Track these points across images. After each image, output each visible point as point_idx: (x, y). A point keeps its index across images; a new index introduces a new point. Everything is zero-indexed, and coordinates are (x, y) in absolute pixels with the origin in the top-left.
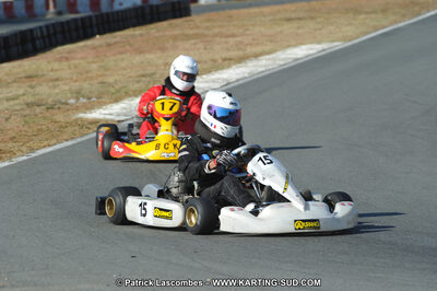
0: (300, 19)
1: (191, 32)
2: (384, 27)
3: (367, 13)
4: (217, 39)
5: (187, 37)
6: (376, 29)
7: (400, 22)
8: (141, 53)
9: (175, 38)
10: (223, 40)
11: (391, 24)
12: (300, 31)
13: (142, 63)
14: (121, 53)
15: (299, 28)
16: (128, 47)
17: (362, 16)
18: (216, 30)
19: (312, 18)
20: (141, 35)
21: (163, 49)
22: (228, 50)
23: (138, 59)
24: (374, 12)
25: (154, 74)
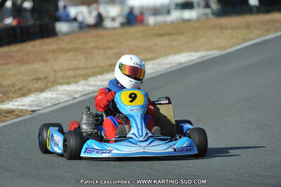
0: (169, 34)
1: (68, 46)
2: (252, 39)
3: (232, 29)
4: (96, 51)
5: (66, 51)
6: (245, 40)
7: (265, 35)
8: (24, 64)
9: (54, 51)
10: (101, 52)
11: (259, 36)
12: (174, 44)
13: (30, 71)
14: (6, 64)
15: (171, 41)
16: (10, 60)
17: (229, 32)
18: (92, 44)
19: (181, 33)
20: (19, 51)
21: (45, 61)
22: (108, 59)
23: (23, 68)
24: (238, 28)
25: (45, 78)
